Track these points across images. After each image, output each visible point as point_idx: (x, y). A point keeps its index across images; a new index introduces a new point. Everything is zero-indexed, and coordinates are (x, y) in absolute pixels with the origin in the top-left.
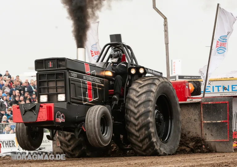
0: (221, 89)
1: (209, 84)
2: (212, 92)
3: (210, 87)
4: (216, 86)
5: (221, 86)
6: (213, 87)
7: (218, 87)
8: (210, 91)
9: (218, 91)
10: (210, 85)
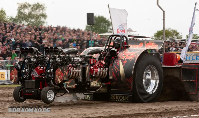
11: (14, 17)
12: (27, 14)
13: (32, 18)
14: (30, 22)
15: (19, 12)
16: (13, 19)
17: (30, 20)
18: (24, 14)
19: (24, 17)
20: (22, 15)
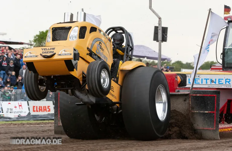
0: (209, 82)
1: (199, 76)
2: (201, 83)
3: (199, 79)
4: (204, 79)
5: (209, 79)
6: (202, 79)
7: (206, 79)
8: (199, 83)
9: (206, 83)
10: (199, 78)
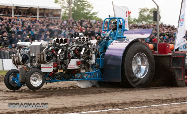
11: (137, 19)
12: (146, 16)
13: (150, 19)
14: (148, 21)
15: (140, 14)
16: (136, 20)
17: (148, 20)
18: (144, 16)
19: (144, 18)
20: (143, 17)
